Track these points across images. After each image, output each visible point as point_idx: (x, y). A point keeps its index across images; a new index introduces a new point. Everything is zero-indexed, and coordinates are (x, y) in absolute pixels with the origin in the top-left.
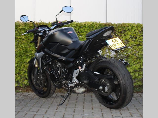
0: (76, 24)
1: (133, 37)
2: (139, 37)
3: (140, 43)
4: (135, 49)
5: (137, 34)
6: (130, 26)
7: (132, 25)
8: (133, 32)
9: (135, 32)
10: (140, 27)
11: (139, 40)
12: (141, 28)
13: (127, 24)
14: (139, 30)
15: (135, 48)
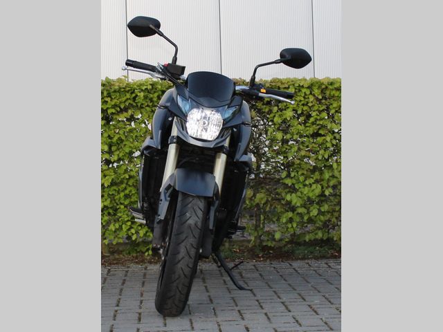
0: (151, 84)
1: (302, 113)
2: (317, 115)
3: (319, 129)
4: (307, 147)
5: (310, 107)
6: (293, 85)
7: (298, 82)
8: (301, 101)
9: (306, 100)
10: (319, 87)
11: (318, 122)
12: (320, 91)
13: (284, 82)
14: (316, 95)
15: (307, 144)
